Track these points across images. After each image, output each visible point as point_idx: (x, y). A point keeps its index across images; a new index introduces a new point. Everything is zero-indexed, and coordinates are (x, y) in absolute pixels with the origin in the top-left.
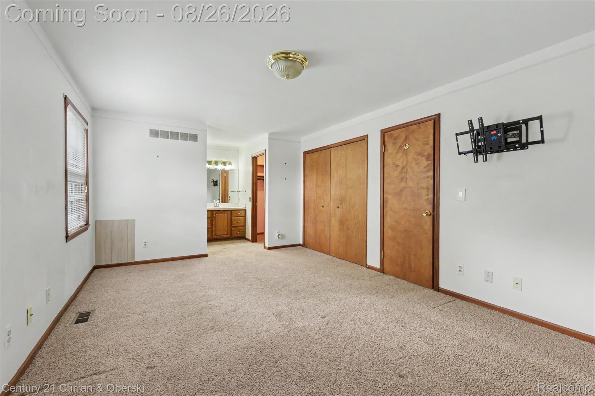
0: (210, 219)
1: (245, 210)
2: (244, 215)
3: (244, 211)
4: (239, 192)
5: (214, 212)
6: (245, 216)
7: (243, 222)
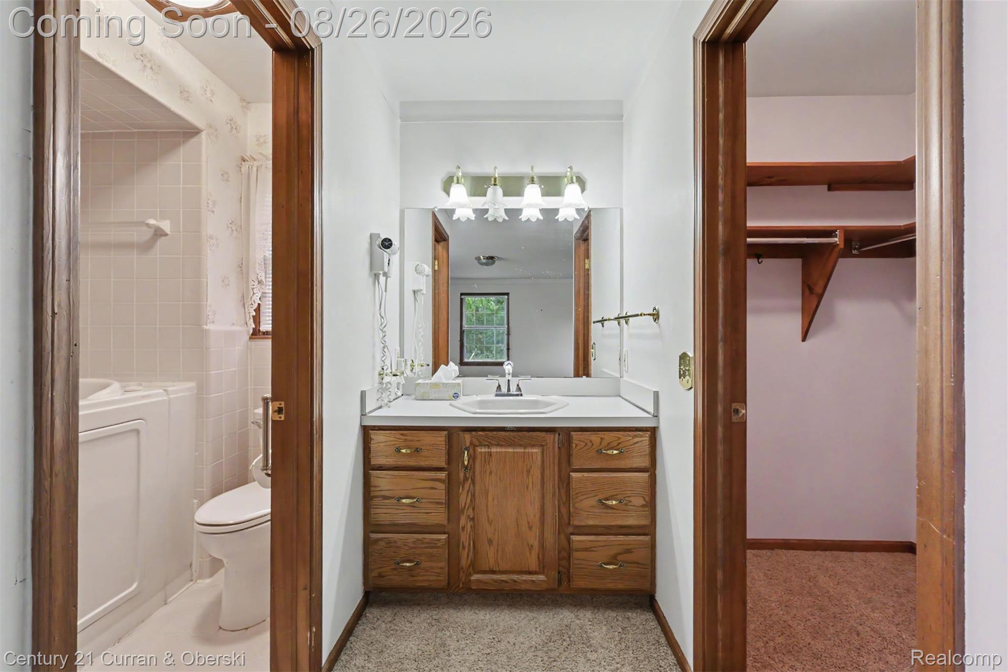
0: (443, 475)
1: (653, 432)
2: (645, 462)
3: (646, 438)
4: (623, 321)
5: (467, 437)
6: (651, 468)
7: (642, 502)
